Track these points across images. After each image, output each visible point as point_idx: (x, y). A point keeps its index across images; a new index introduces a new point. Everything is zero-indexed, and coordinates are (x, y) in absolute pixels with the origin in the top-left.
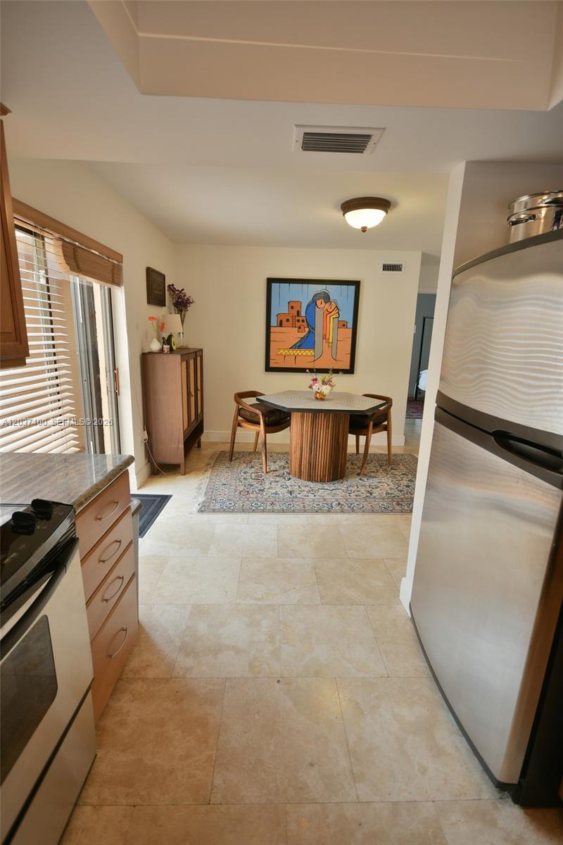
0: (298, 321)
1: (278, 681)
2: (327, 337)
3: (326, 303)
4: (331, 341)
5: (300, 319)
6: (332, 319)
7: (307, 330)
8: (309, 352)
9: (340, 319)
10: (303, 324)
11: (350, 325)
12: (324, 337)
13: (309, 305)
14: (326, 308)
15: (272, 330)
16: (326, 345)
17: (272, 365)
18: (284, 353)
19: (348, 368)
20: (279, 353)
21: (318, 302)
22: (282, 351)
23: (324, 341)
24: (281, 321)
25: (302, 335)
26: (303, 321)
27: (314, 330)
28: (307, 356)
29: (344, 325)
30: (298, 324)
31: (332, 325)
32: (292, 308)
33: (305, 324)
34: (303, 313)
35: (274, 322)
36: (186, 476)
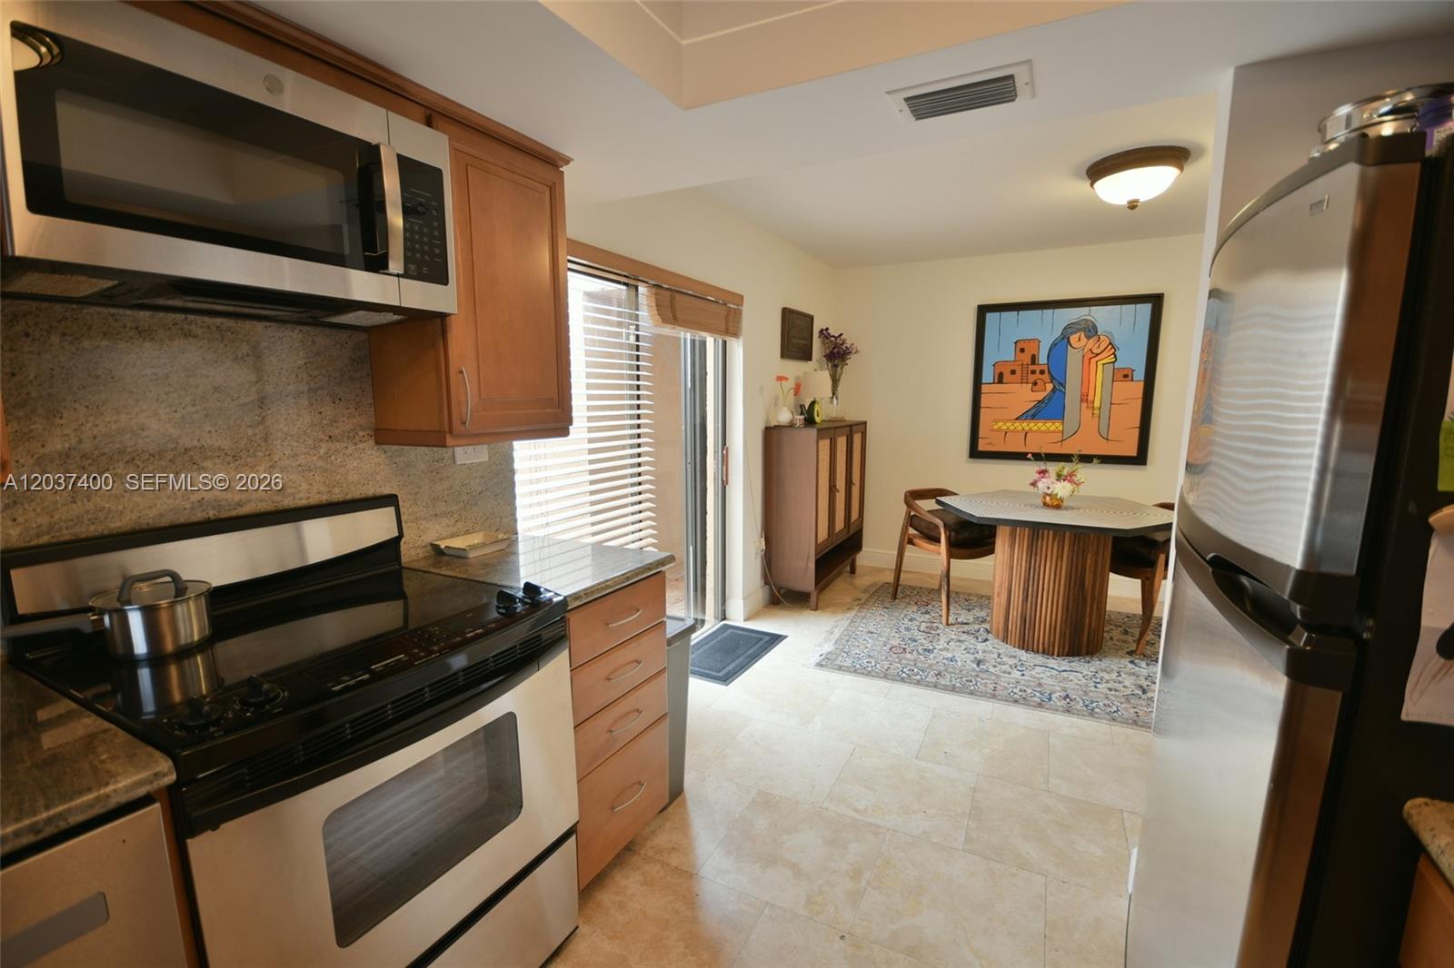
0: (1033, 372)
1: (842, 937)
2: (1090, 398)
3: (1088, 338)
4: (1097, 404)
5: (1037, 369)
6: (1100, 367)
7: (1050, 387)
9: (1117, 365)
10: (1041, 376)
11: (1140, 374)
12: (1084, 398)
13: (1054, 345)
14: (1089, 347)
15: (984, 388)
16: (1086, 413)
17: (982, 447)
18: (1004, 428)
19: (1135, 454)
20: (996, 427)
21: (1073, 339)
22: (1000, 424)
23: (1084, 405)
24: (1001, 375)
25: (1040, 396)
26: (1042, 372)
27: (1065, 388)
28: (1048, 432)
29: (1126, 376)
30: (1032, 378)
31: (1100, 376)
32: (1022, 350)
33: (1046, 377)
34: (1043, 359)
35: (988, 375)
36: (817, 612)
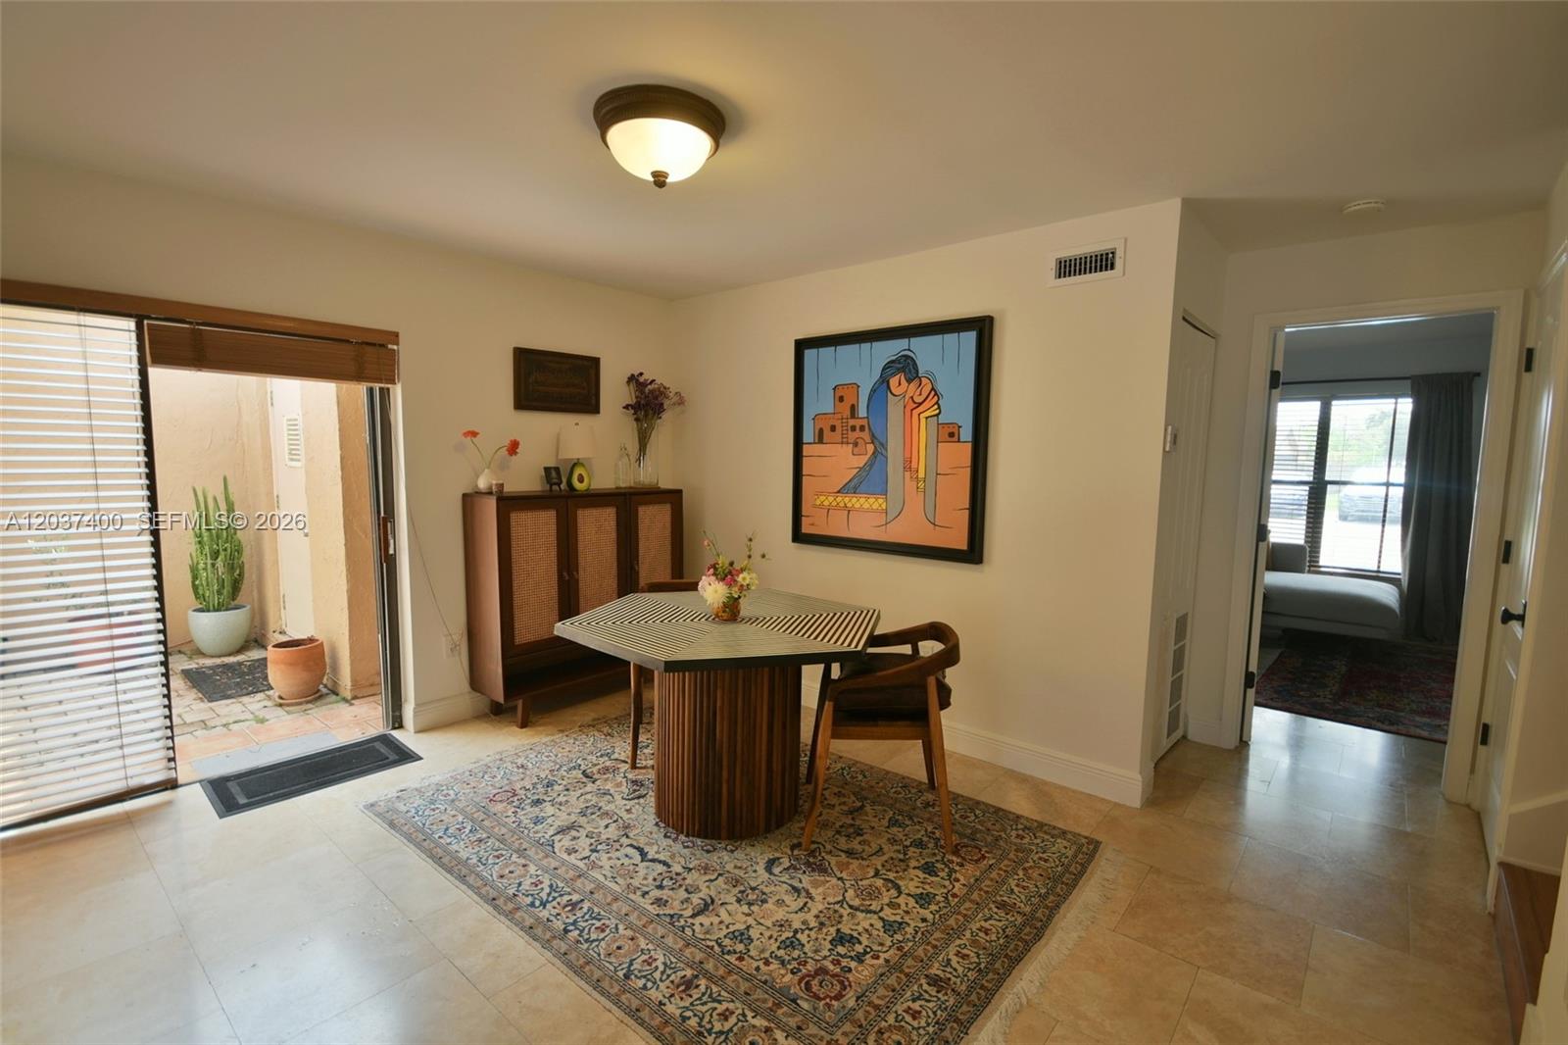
0: (853, 428)
2: (914, 465)
3: (909, 381)
4: (921, 475)
5: (857, 423)
6: (923, 421)
7: (870, 448)
8: (875, 503)
9: (942, 419)
10: (862, 435)
11: (967, 433)
12: (908, 466)
13: (873, 391)
14: (910, 394)
15: (806, 450)
16: (910, 485)
17: (805, 529)
18: (826, 503)
19: (965, 547)
20: (818, 502)
21: (894, 382)
22: (822, 498)
23: (908, 474)
24: (821, 431)
26: (862, 428)
27: (886, 450)
28: (871, 511)
29: (951, 435)
30: (852, 436)
31: (924, 433)
32: (841, 399)
33: (866, 435)
35: (808, 435)
